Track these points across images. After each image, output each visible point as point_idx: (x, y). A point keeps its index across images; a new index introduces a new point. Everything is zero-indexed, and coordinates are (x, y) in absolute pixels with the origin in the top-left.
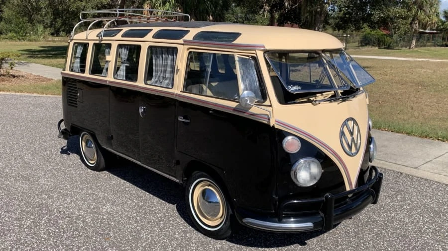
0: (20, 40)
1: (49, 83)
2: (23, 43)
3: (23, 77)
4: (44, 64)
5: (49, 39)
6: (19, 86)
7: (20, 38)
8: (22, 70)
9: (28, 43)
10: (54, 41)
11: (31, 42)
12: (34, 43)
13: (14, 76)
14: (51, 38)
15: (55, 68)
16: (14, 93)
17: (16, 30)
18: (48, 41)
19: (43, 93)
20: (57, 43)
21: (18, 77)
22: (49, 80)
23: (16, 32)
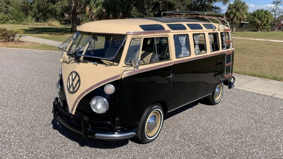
0: (18, 24)
1: (38, 45)
2: (20, 25)
3: (25, 42)
4: (34, 37)
5: (34, 24)
6: (24, 46)
7: (19, 23)
8: (24, 39)
9: (22, 25)
10: (37, 25)
11: (25, 25)
12: (26, 26)
13: (21, 42)
14: (35, 23)
15: (40, 39)
16: (23, 49)
17: (16, 18)
18: (33, 25)
19: (36, 49)
20: (38, 26)
21: (23, 42)
22: (38, 43)
23: (16, 20)
